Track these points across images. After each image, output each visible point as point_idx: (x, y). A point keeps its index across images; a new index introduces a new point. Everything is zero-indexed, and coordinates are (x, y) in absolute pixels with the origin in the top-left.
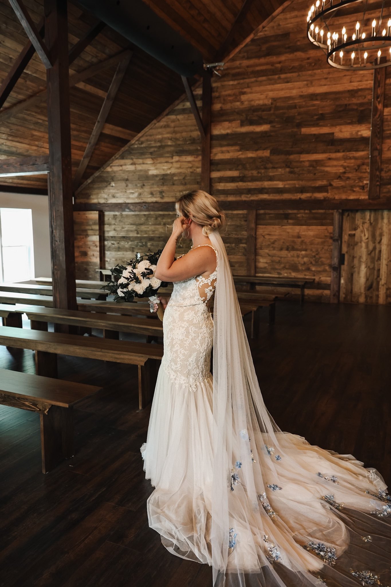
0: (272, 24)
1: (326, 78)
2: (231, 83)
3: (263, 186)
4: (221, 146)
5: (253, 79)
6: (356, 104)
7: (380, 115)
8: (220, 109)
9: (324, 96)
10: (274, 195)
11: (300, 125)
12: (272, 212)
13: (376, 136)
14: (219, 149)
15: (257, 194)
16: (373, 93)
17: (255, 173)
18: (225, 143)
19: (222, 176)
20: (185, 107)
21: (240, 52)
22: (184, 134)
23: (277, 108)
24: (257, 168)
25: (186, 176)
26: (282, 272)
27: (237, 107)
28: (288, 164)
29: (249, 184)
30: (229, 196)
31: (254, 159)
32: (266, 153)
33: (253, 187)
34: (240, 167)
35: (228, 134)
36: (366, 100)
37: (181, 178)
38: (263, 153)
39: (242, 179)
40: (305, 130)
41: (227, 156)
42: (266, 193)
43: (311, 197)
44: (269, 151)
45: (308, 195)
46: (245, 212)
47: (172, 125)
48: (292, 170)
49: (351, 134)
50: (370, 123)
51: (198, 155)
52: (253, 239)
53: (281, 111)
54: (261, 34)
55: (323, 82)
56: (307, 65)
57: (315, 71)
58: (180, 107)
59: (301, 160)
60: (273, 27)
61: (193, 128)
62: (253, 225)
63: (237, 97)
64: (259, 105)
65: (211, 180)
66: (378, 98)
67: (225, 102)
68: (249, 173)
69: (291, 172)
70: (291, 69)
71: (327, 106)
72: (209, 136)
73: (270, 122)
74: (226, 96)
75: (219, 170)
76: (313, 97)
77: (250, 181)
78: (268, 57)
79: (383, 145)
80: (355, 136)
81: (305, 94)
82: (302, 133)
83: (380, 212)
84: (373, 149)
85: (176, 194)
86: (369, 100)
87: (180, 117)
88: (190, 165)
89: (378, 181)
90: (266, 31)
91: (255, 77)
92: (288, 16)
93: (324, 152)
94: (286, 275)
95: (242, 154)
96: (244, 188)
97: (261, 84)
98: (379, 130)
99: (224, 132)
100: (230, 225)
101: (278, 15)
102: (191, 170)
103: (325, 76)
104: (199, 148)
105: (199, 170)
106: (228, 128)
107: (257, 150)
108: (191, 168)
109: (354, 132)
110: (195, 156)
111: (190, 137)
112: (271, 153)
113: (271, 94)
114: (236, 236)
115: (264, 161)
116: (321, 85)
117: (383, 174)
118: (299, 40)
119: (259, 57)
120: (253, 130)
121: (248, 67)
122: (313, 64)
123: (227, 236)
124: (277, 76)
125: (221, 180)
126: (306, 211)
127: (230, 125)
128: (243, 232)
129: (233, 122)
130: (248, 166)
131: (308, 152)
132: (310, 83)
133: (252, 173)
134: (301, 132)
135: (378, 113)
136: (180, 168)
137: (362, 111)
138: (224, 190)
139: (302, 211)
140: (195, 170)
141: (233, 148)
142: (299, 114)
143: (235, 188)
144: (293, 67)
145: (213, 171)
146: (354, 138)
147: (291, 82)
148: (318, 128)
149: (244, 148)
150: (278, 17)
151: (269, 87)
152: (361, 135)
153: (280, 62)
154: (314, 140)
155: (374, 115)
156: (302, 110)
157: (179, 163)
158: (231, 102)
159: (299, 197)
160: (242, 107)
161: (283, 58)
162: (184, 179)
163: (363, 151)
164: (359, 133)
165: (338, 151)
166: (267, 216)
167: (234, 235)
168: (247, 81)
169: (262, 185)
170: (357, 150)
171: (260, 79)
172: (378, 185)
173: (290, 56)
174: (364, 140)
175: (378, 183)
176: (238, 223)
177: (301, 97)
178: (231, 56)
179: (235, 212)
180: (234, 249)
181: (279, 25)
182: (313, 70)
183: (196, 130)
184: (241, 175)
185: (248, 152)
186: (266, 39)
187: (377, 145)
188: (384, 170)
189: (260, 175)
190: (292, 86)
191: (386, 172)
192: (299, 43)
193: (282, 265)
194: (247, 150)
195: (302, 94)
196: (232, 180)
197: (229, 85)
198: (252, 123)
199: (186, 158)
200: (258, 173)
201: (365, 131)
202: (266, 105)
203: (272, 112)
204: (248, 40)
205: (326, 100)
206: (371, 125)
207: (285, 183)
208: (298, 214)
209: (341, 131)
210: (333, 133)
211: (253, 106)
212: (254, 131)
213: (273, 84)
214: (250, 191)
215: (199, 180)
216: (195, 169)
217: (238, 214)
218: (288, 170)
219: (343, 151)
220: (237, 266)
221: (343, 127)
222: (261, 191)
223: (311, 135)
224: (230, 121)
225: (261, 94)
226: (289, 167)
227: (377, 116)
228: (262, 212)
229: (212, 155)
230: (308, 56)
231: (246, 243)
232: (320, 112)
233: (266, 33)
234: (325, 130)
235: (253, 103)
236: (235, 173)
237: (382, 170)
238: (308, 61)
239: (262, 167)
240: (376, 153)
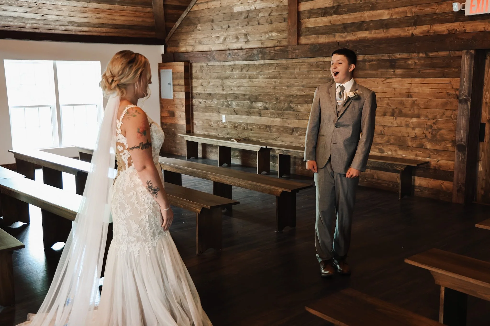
3: (363, 19)
10: (377, 31)
12: (373, 57)
15: (354, 31)
25: (272, 11)
26: (385, 149)
29: (345, 16)
33: (349, 22)
37: (267, 14)
39: (336, 10)
42: (367, 29)
43: (428, 31)
45: (425, 28)
65: (299, 14)
77: (346, 13)
85: (261, 37)
94: (390, 153)
96: (339, 23)
102: (277, 3)
125: (311, 13)
126: (421, 55)
138: (314, 28)
139: (414, 55)
143: (328, 24)
159: (411, 32)
162: (270, 15)
166: (367, 64)
169: (361, 17)
184: (335, 5)
193: (386, 139)
196: (324, 12)
207: (392, 11)
208: (408, 59)
214: (346, 28)
215: (286, 16)
222: (361, 26)
228: (363, 57)
236: (327, 3)
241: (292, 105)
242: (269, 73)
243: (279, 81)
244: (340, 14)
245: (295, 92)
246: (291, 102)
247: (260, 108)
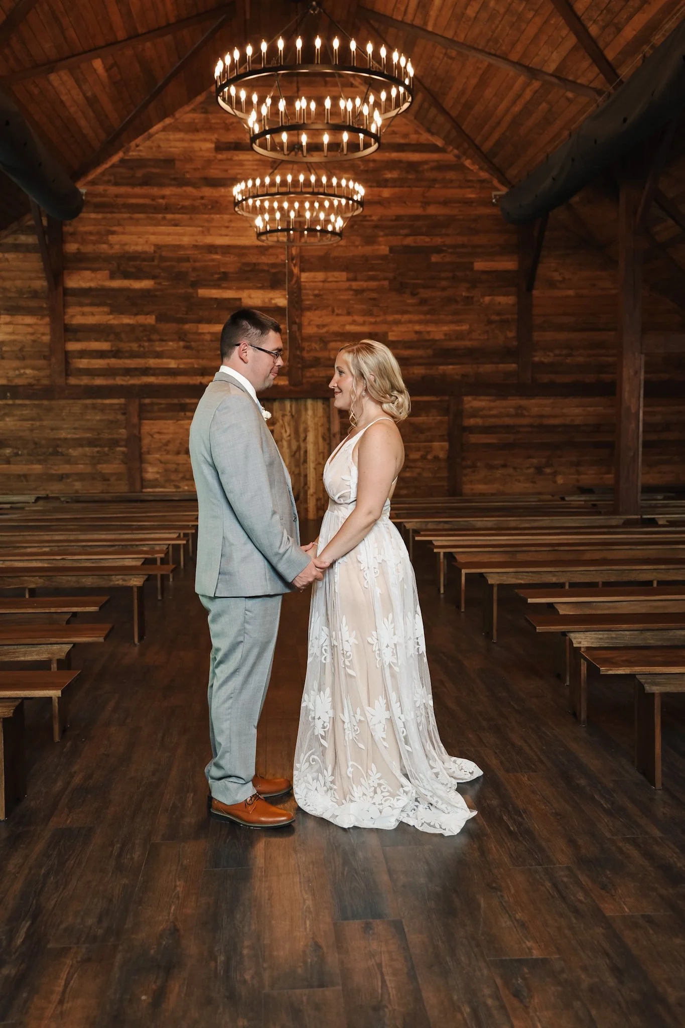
0: (148, 143)
1: (227, 227)
2: (93, 216)
3: (147, 366)
4: (81, 305)
5: (126, 216)
6: (267, 264)
7: (296, 282)
8: (75, 251)
9: (226, 249)
10: (165, 377)
11: (195, 285)
12: (163, 401)
13: (294, 306)
14: (78, 309)
15: (138, 376)
16: (286, 253)
17: (134, 346)
18: (87, 301)
19: (84, 348)
20: (17, 242)
21: (103, 174)
22: (19, 283)
23: (163, 259)
24: (138, 340)
25: (24, 346)
26: (182, 484)
27: (103, 251)
28: (182, 336)
29: (127, 361)
30: (96, 378)
31: (132, 328)
32: (151, 320)
33: (132, 366)
34: (112, 337)
35: (90, 289)
36: (278, 261)
37: (16, 348)
38: (146, 319)
39: (116, 354)
40: (203, 292)
41: (91, 320)
42: (153, 375)
44: (154, 317)
46: (122, 401)
48: (188, 344)
49: (264, 301)
50: (285, 289)
51: (43, 316)
52: (135, 440)
53: (169, 264)
54: (134, 153)
55: (224, 231)
56: (201, 207)
57: (212, 216)
58: (10, 240)
59: (200, 331)
60: (151, 148)
61: (33, 275)
62: (135, 420)
63: (103, 236)
64: (136, 252)
65: (67, 354)
66: (293, 259)
67: (83, 242)
68: (125, 346)
69: (186, 347)
70: (181, 208)
71: (230, 263)
72: (61, 290)
73: (154, 277)
74: (86, 233)
75: (78, 340)
76: (212, 249)
77: (127, 358)
78: (145, 188)
79: (303, 318)
80: (268, 305)
81: (201, 244)
82: (199, 296)
83: (302, 402)
84: (291, 323)
85: (7, 373)
86: (282, 260)
87: (10, 256)
88: (30, 330)
89: (299, 363)
90: (140, 151)
91: (129, 213)
92: (172, 136)
94: (186, 488)
95: (114, 319)
96: (120, 366)
97: (137, 222)
98: (296, 299)
99: (85, 285)
100: (101, 421)
101: (157, 133)
102: (33, 338)
103: (227, 224)
104: (45, 306)
105: (46, 338)
106: (91, 280)
107: (136, 314)
108: (32, 334)
109: (267, 300)
110: (39, 317)
111: (29, 287)
112: (157, 320)
113: (153, 239)
114: (110, 436)
115: (148, 330)
116: (221, 235)
117: (305, 354)
118: (188, 172)
119: (133, 185)
120: (128, 285)
121: (117, 196)
122: (210, 207)
123: (96, 437)
124: (160, 216)
125: (83, 354)
127: (93, 275)
128: (121, 431)
129: (98, 272)
130: (123, 336)
131: (209, 321)
132: (207, 231)
133: (130, 347)
134: (197, 295)
135: (295, 279)
136: (13, 333)
137: (275, 274)
138: (88, 369)
140: (39, 338)
141: (101, 309)
142: (194, 269)
143: (106, 367)
144: (183, 207)
145: (70, 340)
146: (266, 307)
147: (180, 226)
148: (220, 291)
149: (116, 310)
150: (157, 135)
151: (150, 229)
152: (276, 304)
153: (163, 197)
154: (215, 306)
155: (290, 281)
156: (198, 264)
157: (12, 326)
158: (94, 243)
159: (199, 381)
160: (111, 252)
161: (167, 191)
162: (21, 350)
164: (273, 302)
166: (156, 408)
167: (106, 435)
168: (118, 216)
169: (146, 363)
171: (136, 216)
172: (299, 368)
173: (179, 190)
174: (279, 310)
175: (300, 366)
176: (111, 417)
177: (196, 247)
178: (91, 177)
179: (107, 401)
180: (108, 455)
181: (159, 147)
182: (211, 214)
183: (39, 278)
184: (114, 349)
185: (123, 316)
186: (141, 163)
187: (295, 317)
188: (306, 348)
189: (142, 349)
190: (182, 231)
191: (308, 352)
192: (188, 176)
193: (181, 475)
194: (122, 313)
195: (196, 243)
196: (101, 354)
197: (90, 219)
198: (126, 276)
199: (23, 320)
200: (140, 346)
201: (280, 300)
202: (145, 253)
203: (156, 263)
204: (115, 159)
205: (229, 255)
206: (287, 293)
207: (180, 361)
209: (250, 297)
210: (240, 299)
211: (128, 252)
212: (131, 287)
213: (156, 225)
214: (128, 372)
215: (47, 354)
216: (39, 336)
217: (111, 405)
218: (182, 344)
220: (113, 479)
221: (251, 291)
222: (146, 371)
223: (212, 299)
224: (94, 270)
225: (139, 238)
226: (183, 340)
227: (294, 281)
228: (147, 401)
229: (66, 317)
230: (201, 194)
231: (126, 446)
232: (222, 270)
233: (141, 154)
234: (229, 294)
235: (127, 248)
236: (105, 346)
237: (302, 349)
238: (203, 201)
239: (145, 338)
240: (295, 328)
241: (60, 450)
242: (22, 415)
243: (38, 423)
244: (120, 358)
245: (63, 434)
246: (58, 446)
247: (8, 455)
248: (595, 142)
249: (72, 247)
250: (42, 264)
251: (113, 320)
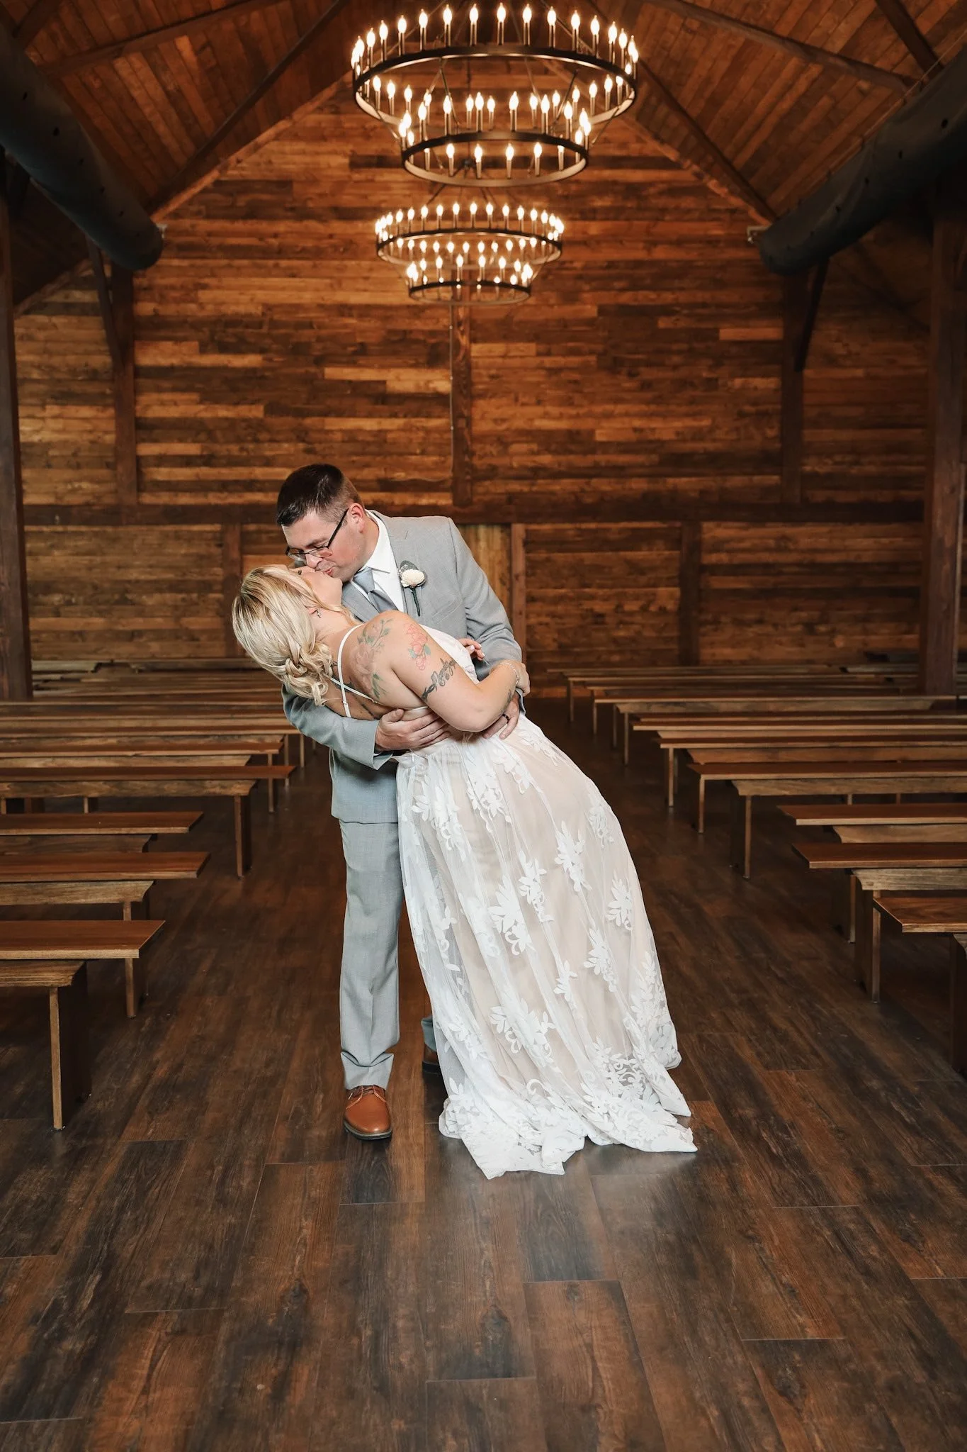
0: (255, 157)
1: (366, 278)
2: (176, 262)
3: (253, 477)
4: (159, 390)
5: (224, 262)
6: (423, 332)
7: (464, 357)
8: (152, 313)
9: (365, 311)
11: (320, 361)
13: (461, 392)
14: (155, 396)
15: (239, 491)
16: (450, 315)
17: (234, 449)
18: (166, 384)
19: (163, 452)
20: (70, 300)
21: (190, 202)
22: (71, 359)
23: (274, 324)
24: (239, 440)
25: (79, 449)
27: (189, 313)
28: (301, 435)
29: (224, 471)
30: (180, 494)
31: (232, 423)
32: (257, 412)
33: (231, 478)
34: (203, 436)
35: (172, 368)
36: (439, 327)
37: (68, 452)
38: (250, 411)
39: (208, 460)
40: (331, 372)
41: (173, 412)
42: (260, 490)
44: (262, 408)
46: (217, 527)
47: (41, 335)
48: (310, 446)
49: (418, 386)
50: (448, 368)
51: (106, 406)
53: (283, 331)
54: (235, 172)
55: (361, 284)
56: (330, 250)
57: (345, 262)
58: (58, 298)
59: (327, 428)
60: (258, 164)
61: (92, 348)
62: (235, 555)
63: (190, 292)
64: (237, 314)
65: (139, 461)
66: (459, 324)
67: (163, 300)
68: (221, 449)
69: (308, 451)
70: (301, 251)
71: (370, 330)
72: (130, 369)
73: (262, 351)
74: (167, 287)
75: (155, 441)
76: (344, 309)
77: (224, 466)
78: (250, 222)
79: (473, 409)
80: (423, 390)
81: (329, 302)
82: (326, 377)
83: (473, 528)
84: (457, 416)
85: (56, 488)
86: (445, 326)
87: (58, 320)
88: (88, 426)
89: (467, 473)
90: (243, 169)
91: (227, 258)
92: (288, 147)
93: (370, 415)
95: (206, 410)
96: (214, 478)
97: (239, 272)
98: (464, 382)
99: (164, 361)
100: (185, 555)
101: (267, 142)
102: (91, 437)
103: (366, 274)
104: (108, 391)
105: (110, 438)
106: (173, 354)
107: (237, 404)
108: (91, 432)
109: (422, 384)
110: (100, 408)
111: (86, 365)
112: (266, 412)
113: (261, 295)
114: (200, 578)
115: (255, 427)
116: (358, 290)
117: (476, 462)
118: (311, 199)
119: (233, 218)
120: (226, 362)
121: (210, 234)
122: (342, 249)
123: (180, 578)
124: (271, 263)
125: (161, 460)
127: (176, 348)
128: (215, 569)
129: (184, 343)
130: (219, 434)
131: (340, 414)
132: (337, 284)
133: (228, 450)
134: (323, 375)
135: (462, 353)
136: (63, 431)
137: (434, 346)
138: (168, 483)
140: (99, 437)
141: (186, 396)
142: (319, 339)
143: (193, 478)
144: (304, 250)
145: (144, 441)
146: (422, 394)
147: (301, 277)
148: (356, 370)
149: (208, 397)
150: (267, 146)
151: (257, 281)
152: (435, 389)
153: (276, 235)
154: (349, 392)
155: (456, 355)
156: (324, 332)
157: (61, 421)
158: (177, 301)
160: (201, 314)
161: (281, 227)
162: (75, 455)
163: (439, 417)
164: (431, 385)
165: (395, 415)
166: (264, 537)
167: (195, 575)
168: (211, 262)
169: (251, 473)
170: (429, 416)
171: (237, 262)
172: (468, 481)
173: (296, 226)
174: (440, 398)
175: (468, 477)
176: (201, 549)
177: (321, 307)
178: (172, 207)
179: (196, 528)
180: (197, 604)
181: (270, 162)
182: (343, 259)
183: (101, 353)
184: (205, 453)
185: (217, 406)
186: (244, 186)
187: (463, 408)
188: (478, 453)
189: (245, 454)
190: (302, 284)
191: (481, 457)
192: (310, 204)
194: (217, 401)
195: (322, 302)
196: (187, 461)
197: (171, 266)
198: (224, 348)
199: (77, 411)
200: (242, 449)
201: (442, 382)
202: (250, 315)
203: (265, 330)
204: (208, 180)
205: (369, 318)
206: (450, 372)
209: (398, 379)
210: (384, 382)
211: (224, 315)
212: (229, 365)
213: (265, 276)
214: (224, 486)
215: (111, 460)
216: (100, 434)
217: (201, 533)
218: (301, 446)
219: (405, 416)
220: (203, 638)
221: (401, 371)
222: (251, 485)
223: (343, 381)
224: (177, 340)
225: (241, 294)
226: (303, 441)
227: (460, 357)
228: (252, 527)
229: (138, 407)
230: (330, 231)
231: (221, 591)
232: (359, 340)
233: (244, 173)
234: (368, 375)
235: (224, 309)
236: (192, 449)
237: (472, 454)
238: (332, 241)
239: (249, 438)
240: (462, 423)
241: (129, 596)
242: (76, 546)
243: (98, 559)
244: (214, 466)
245: (134, 575)
246: (127, 591)
247: (56, 604)
248: (900, 154)
249: (146, 308)
250: (104, 332)
251: (204, 412)
